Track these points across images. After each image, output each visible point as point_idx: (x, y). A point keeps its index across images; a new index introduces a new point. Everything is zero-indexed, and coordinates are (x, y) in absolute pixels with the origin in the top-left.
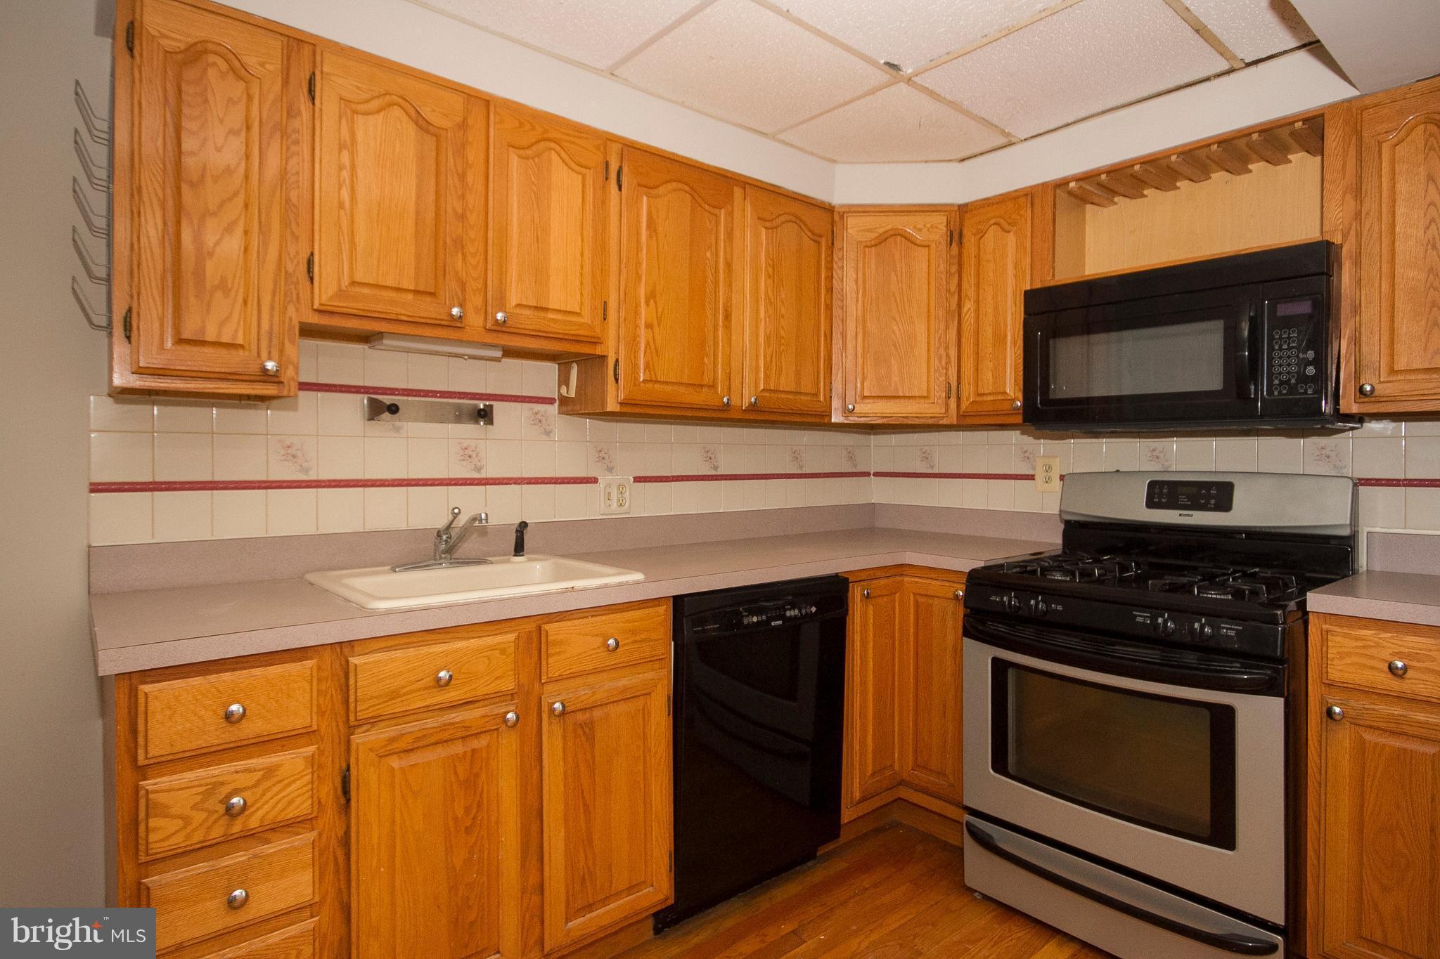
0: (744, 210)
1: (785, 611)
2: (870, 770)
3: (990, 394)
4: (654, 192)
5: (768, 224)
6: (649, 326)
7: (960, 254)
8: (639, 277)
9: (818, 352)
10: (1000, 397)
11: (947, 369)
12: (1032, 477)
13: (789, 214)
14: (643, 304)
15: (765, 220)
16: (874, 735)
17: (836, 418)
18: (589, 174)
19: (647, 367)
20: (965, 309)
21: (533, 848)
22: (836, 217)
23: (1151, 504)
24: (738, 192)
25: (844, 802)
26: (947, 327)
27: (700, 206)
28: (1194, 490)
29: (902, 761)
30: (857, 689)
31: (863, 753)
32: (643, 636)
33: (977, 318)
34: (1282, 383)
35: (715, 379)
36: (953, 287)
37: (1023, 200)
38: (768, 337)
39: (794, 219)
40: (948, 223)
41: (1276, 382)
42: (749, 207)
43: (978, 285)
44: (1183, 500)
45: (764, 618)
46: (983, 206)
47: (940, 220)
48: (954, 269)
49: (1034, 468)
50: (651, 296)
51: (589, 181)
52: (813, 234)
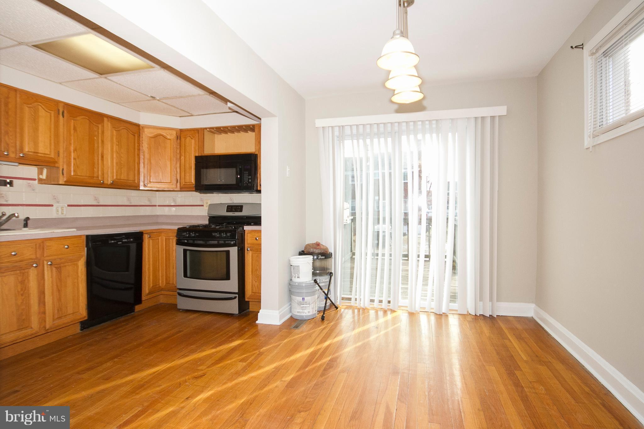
0: (107, 125)
1: (123, 240)
2: (151, 285)
3: (188, 182)
4: (75, 118)
5: (117, 129)
6: (74, 159)
7: (180, 143)
8: (70, 144)
9: (135, 168)
10: (190, 183)
11: (176, 175)
12: (203, 206)
13: (124, 126)
14: (72, 152)
15: (115, 128)
16: (153, 276)
17: (142, 188)
18: (52, 112)
19: (74, 171)
20: (181, 158)
21: (42, 301)
22: (141, 128)
23: (227, 211)
24: (105, 119)
25: (143, 295)
26: (176, 163)
27: (92, 123)
28: (235, 207)
29: (162, 283)
30: (147, 263)
31: (149, 281)
32: (76, 245)
33: (185, 161)
34: (246, 183)
35: (98, 175)
36: (178, 152)
37: (196, 131)
38: (117, 163)
39: (125, 128)
40: (177, 133)
41: (245, 183)
42: (109, 124)
43: (185, 152)
44: (234, 210)
45: (116, 241)
46: (186, 131)
47: (174, 133)
48: (178, 147)
49: (204, 203)
50: (75, 150)
51: (52, 115)
52: (133, 133)
